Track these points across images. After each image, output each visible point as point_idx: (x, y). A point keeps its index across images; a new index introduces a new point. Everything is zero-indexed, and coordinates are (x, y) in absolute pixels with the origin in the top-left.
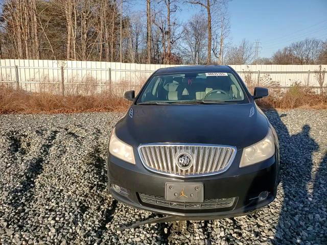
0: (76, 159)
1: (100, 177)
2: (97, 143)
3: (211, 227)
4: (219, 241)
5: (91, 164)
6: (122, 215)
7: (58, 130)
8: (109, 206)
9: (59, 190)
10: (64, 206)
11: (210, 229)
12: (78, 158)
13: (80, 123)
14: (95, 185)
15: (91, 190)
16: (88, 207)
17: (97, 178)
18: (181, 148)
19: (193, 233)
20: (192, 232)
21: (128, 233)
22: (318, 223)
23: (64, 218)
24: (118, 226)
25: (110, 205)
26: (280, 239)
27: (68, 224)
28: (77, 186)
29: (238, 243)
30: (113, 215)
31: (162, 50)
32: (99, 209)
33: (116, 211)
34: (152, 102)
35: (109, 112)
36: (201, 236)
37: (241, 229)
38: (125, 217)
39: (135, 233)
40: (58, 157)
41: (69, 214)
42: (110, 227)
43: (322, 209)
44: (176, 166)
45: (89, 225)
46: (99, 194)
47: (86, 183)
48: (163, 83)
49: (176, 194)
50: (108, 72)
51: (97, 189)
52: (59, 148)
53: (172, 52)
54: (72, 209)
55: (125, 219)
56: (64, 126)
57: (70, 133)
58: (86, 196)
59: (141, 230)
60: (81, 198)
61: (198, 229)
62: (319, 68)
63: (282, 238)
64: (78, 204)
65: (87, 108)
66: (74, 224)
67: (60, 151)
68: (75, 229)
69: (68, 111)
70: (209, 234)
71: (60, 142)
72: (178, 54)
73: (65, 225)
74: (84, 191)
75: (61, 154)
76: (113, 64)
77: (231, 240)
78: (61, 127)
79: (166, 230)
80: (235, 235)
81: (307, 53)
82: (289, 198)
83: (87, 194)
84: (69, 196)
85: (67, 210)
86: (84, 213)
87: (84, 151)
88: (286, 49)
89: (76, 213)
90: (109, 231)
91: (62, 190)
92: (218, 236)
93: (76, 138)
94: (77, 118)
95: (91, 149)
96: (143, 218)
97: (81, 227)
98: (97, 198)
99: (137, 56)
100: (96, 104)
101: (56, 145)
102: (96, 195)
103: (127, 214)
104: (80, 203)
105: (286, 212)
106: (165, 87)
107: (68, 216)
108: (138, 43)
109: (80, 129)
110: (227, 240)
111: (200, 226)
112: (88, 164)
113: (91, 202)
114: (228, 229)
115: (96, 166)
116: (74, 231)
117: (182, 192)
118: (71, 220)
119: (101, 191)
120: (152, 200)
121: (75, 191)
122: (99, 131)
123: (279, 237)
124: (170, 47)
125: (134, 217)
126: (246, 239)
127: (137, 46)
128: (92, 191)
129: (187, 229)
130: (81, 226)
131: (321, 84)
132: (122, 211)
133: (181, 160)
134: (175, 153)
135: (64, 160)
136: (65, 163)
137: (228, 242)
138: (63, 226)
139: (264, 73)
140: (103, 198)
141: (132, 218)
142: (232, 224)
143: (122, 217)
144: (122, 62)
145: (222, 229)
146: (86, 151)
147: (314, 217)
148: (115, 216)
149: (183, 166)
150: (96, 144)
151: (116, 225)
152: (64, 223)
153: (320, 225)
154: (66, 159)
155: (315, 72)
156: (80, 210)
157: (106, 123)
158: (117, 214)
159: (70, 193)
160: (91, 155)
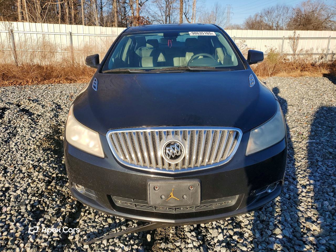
0: (29, 144)
1: (60, 167)
2: (57, 121)
3: (205, 227)
4: (217, 249)
5: (49, 149)
6: (90, 219)
7: (7, 106)
8: (72, 208)
9: (4, 189)
10: (9, 212)
11: (204, 230)
12: (31, 142)
13: (35, 98)
14: (53, 178)
15: (48, 185)
16: (44, 212)
17: (56, 168)
18: (168, 133)
19: (184, 239)
20: (183, 236)
21: (100, 247)
22: (328, 213)
23: (9, 232)
24: (85, 237)
25: (74, 205)
26: (290, 239)
27: (13, 242)
28: (30, 181)
29: (241, 248)
30: (78, 220)
31: (130, 13)
32: (58, 213)
33: (82, 214)
34: (122, 69)
35: (71, 83)
36: (194, 243)
37: (241, 227)
38: (94, 222)
39: (108, 246)
40: (6, 142)
41: (15, 225)
42: (74, 238)
43: (329, 193)
44: (162, 158)
45: (45, 239)
46: (59, 190)
47: (41, 176)
48: (134, 47)
49: (163, 197)
50: (69, 37)
51: (57, 184)
52: (7, 130)
53: (140, 15)
54: (20, 217)
55: (94, 224)
56: (15, 101)
57: (23, 110)
58: (41, 195)
59: (116, 241)
60: (34, 198)
61: (190, 232)
62: (293, 34)
63: (291, 237)
64: (29, 208)
65: (45, 79)
66: (23, 240)
67: (8, 133)
68: (24, 247)
69: (21, 83)
70: (203, 239)
71: (10, 122)
72: (148, 18)
73: (9, 243)
74: (38, 188)
75: (10, 138)
76: (74, 27)
77: (232, 245)
78: (12, 102)
79: (149, 237)
80: (235, 237)
81: (277, 19)
82: (289, 182)
83: (42, 191)
84: (17, 197)
85: (14, 218)
86: (38, 221)
87: (39, 133)
88: (257, 15)
89: (26, 222)
90: (73, 246)
91: (8, 189)
92: (216, 240)
93: (30, 116)
94: (32, 92)
95: (49, 130)
96: (118, 221)
97: (32, 244)
98: (56, 197)
99: (102, 19)
100: (55, 74)
101: (3, 126)
102: (55, 192)
103: (97, 217)
104: (32, 206)
105: (289, 199)
106: (137, 52)
107: (14, 228)
108: (103, 6)
109: (36, 104)
110: (228, 246)
111: (192, 228)
112: (45, 150)
113: (48, 203)
114: (226, 229)
115: (55, 152)
116: (22, 250)
117: (172, 194)
118: (18, 235)
119: (62, 186)
120: (129, 204)
121: (26, 189)
122: (59, 107)
123: (287, 235)
124: (139, 9)
125: (106, 221)
126: (249, 240)
127: (101, 8)
128: (49, 187)
129: (176, 234)
130: (33, 241)
131: (294, 50)
132: (90, 213)
133: (169, 150)
134: (160, 140)
135: (13, 146)
136: (14, 149)
137: (230, 249)
138: (7, 244)
139: (240, 38)
140: (64, 196)
141: (104, 224)
142: (230, 222)
143: (90, 222)
144: (85, 25)
145: (220, 231)
146: (42, 133)
147: (322, 205)
148: (81, 222)
149: (172, 158)
150: (54, 123)
151: (81, 236)
152: (7, 240)
153: (331, 215)
154: (16, 144)
155: (290, 38)
156: (32, 217)
157: (68, 97)
158: (83, 218)
159: (19, 192)
160: (48, 138)
